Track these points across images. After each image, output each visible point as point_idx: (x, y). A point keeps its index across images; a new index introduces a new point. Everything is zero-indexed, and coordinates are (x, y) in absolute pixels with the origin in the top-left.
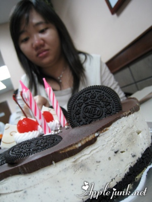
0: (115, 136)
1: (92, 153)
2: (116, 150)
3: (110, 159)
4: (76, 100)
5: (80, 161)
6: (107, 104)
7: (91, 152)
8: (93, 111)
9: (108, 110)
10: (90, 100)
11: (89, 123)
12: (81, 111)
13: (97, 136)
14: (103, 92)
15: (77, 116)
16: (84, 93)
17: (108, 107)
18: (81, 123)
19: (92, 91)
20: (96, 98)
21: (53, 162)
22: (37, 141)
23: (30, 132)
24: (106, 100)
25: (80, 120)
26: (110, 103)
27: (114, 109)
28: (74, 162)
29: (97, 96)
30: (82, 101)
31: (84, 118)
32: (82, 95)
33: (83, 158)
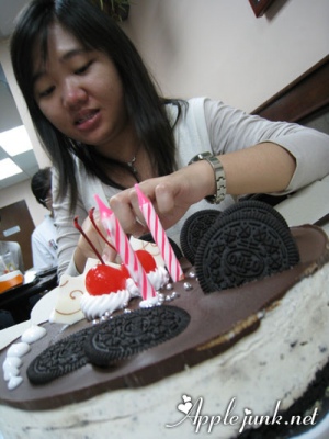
0: (291, 315)
1: (252, 349)
2: (292, 341)
3: (282, 357)
4: (212, 240)
5: (231, 363)
6: (273, 249)
7: (250, 346)
8: (246, 262)
9: (275, 261)
10: (239, 241)
11: (238, 285)
12: (222, 263)
13: (262, 318)
14: (263, 225)
15: (215, 271)
16: (227, 226)
17: (275, 256)
18: (223, 285)
19: (242, 222)
20: (251, 236)
21: (187, 367)
22: (142, 320)
23: (112, 293)
24: (269, 243)
25: (219, 279)
26: (277, 248)
27: (286, 260)
28: (222, 365)
29: (253, 232)
30: (223, 242)
31: (228, 275)
32: (223, 229)
33: (238, 358)
